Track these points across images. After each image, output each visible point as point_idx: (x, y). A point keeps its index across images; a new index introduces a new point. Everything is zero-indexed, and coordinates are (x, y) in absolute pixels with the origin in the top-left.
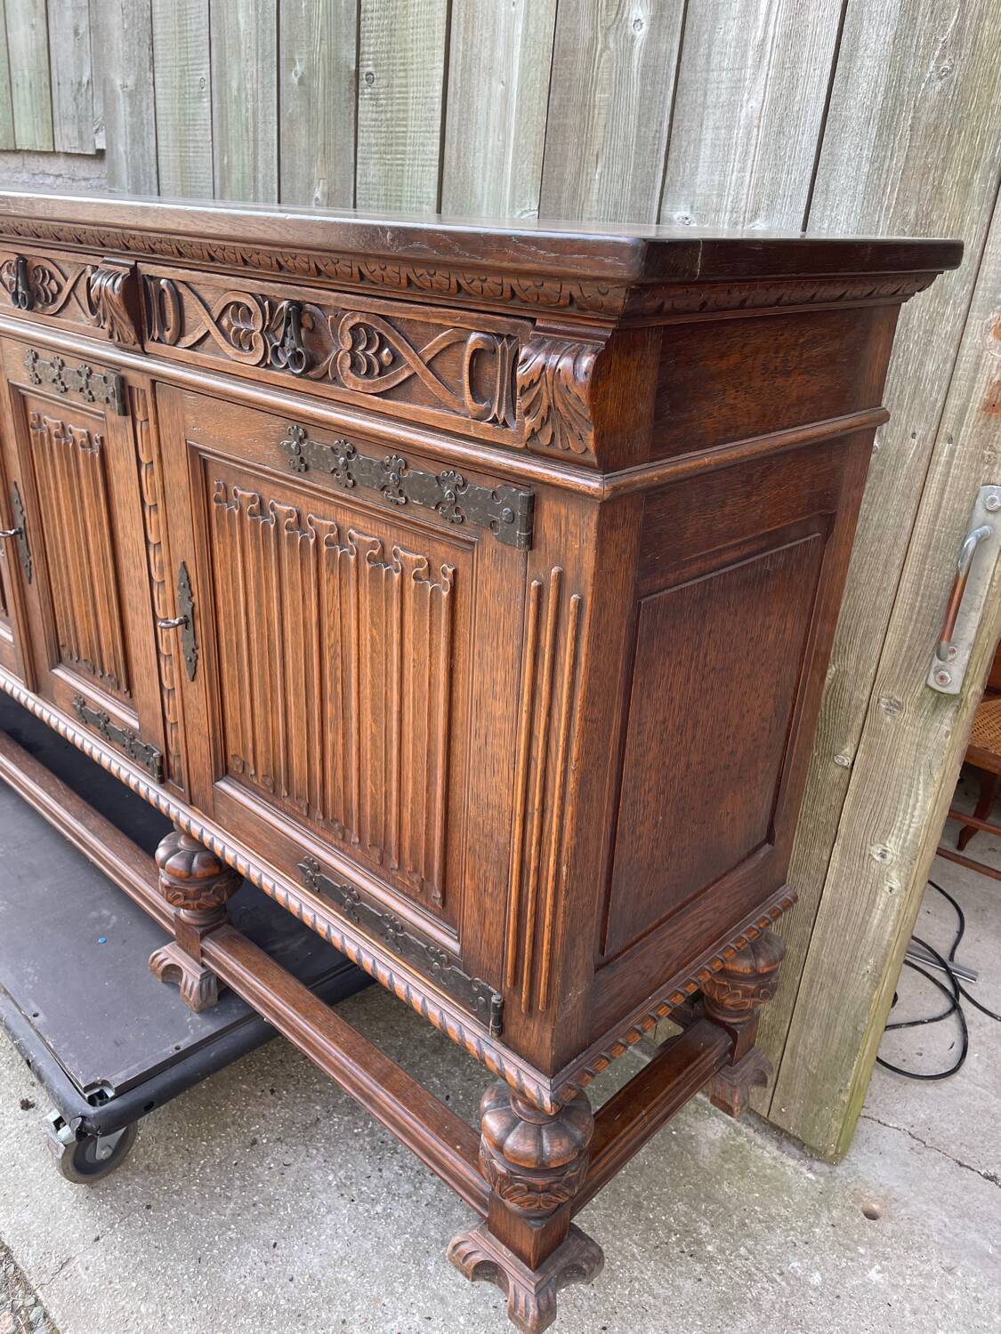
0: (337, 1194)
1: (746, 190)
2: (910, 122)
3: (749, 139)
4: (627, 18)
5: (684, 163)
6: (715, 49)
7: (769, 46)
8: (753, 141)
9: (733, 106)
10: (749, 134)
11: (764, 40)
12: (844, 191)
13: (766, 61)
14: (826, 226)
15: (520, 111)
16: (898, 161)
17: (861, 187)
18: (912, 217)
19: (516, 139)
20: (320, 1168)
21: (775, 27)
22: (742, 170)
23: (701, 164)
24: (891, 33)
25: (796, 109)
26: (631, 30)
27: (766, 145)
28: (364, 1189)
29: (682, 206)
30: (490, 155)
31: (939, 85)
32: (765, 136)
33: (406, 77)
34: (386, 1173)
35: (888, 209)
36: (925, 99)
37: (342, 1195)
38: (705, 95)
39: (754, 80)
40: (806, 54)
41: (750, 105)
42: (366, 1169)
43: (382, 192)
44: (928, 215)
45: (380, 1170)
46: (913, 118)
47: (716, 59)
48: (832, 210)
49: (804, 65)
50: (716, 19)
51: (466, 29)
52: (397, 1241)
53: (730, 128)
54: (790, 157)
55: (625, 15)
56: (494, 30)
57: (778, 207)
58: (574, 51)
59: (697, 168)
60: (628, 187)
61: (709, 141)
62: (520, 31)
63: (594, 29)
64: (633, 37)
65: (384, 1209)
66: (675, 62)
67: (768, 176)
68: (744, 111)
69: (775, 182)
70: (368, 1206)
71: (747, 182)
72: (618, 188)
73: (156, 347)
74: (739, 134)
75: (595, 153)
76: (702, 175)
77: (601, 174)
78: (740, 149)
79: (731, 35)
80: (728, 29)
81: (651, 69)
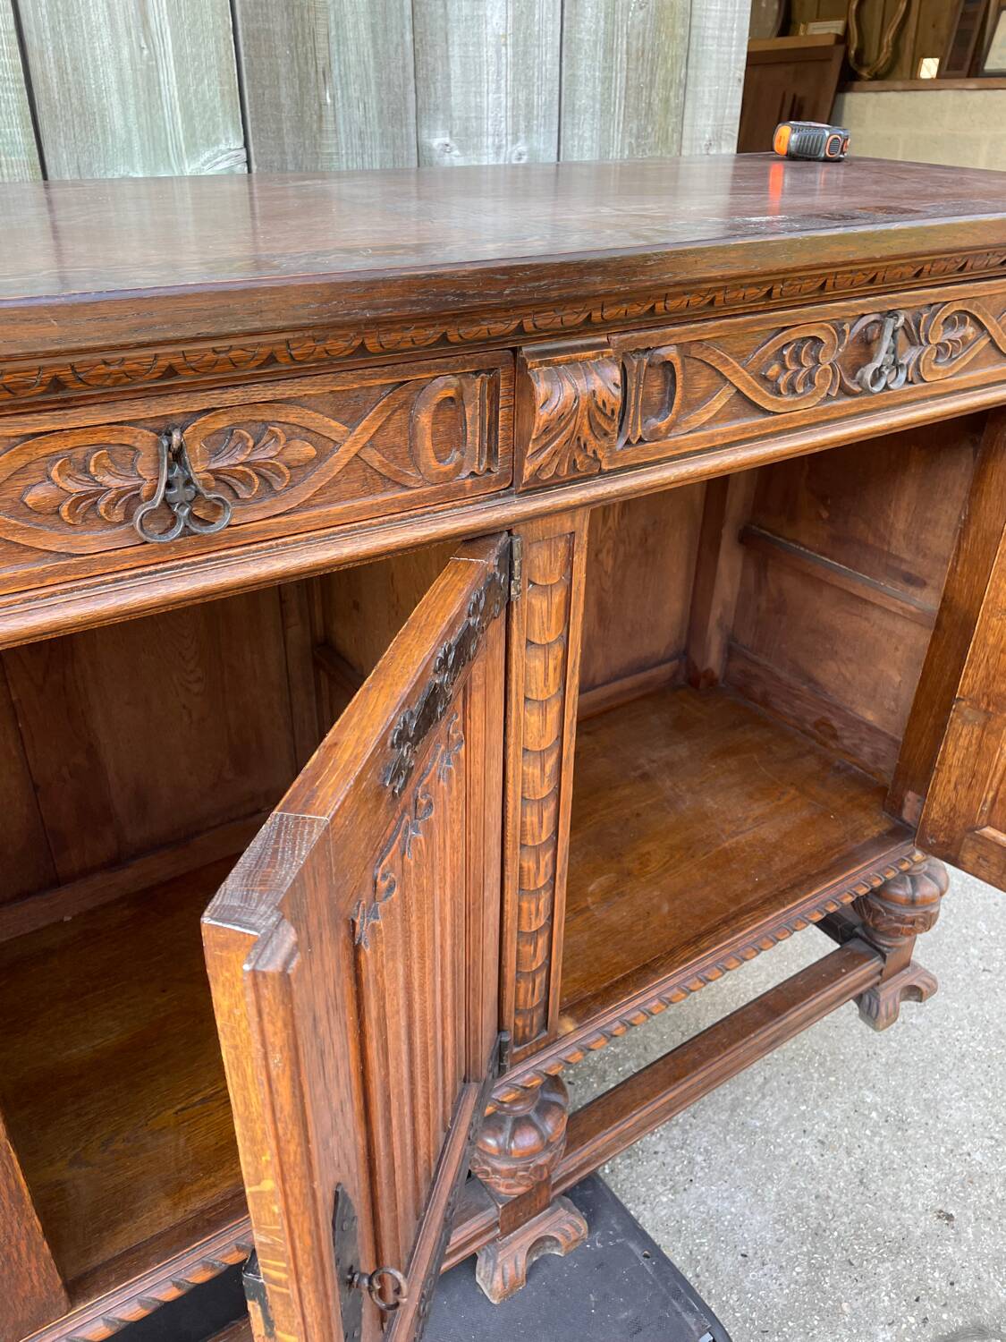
0: (684, 1195)
1: (503, 113)
2: (625, 46)
3: (499, 58)
5: (434, 83)
8: (504, 61)
10: (498, 52)
16: (620, 81)
17: (598, 106)
18: (634, 131)
20: (653, 1210)
22: (498, 89)
23: (453, 84)
27: (515, 64)
28: (677, 1169)
29: (440, 132)
31: (641, 14)
32: (514, 56)
34: (660, 1148)
36: (633, 26)
37: (685, 1190)
41: (494, 21)
42: (654, 1166)
44: (645, 129)
45: (656, 1153)
52: (733, 1146)
53: (478, 45)
54: (538, 77)
57: (535, 128)
59: (449, 87)
60: (373, 113)
61: (457, 59)
65: (701, 1154)
67: (522, 96)
68: (489, 26)
69: (529, 105)
70: (697, 1168)
71: (503, 103)
72: (358, 114)
73: (632, 455)
74: (489, 53)
75: (320, 70)
76: (456, 99)
77: (333, 97)
78: (492, 69)
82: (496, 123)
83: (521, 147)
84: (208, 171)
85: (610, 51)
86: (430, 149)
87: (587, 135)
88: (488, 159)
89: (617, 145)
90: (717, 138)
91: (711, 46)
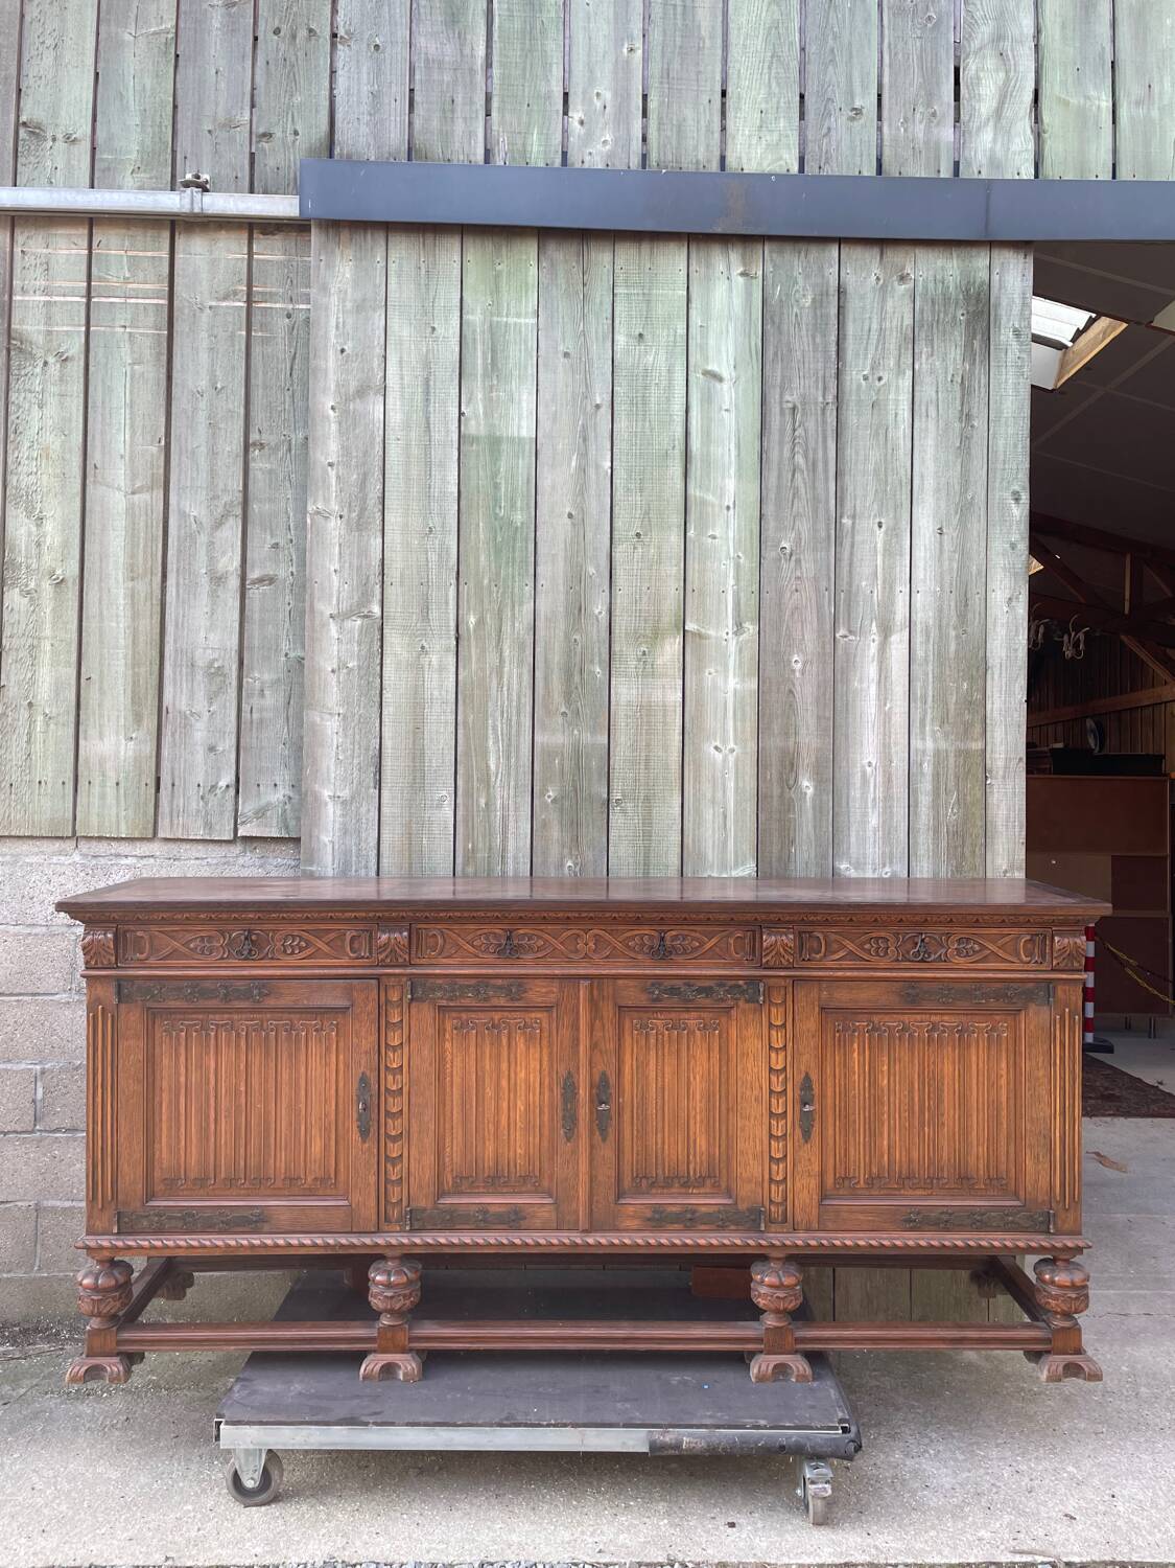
1: (877, 856)
3: (875, 835)
4: (801, 785)
5: (842, 845)
6: (851, 800)
7: (877, 800)
8: (878, 837)
9: (864, 822)
10: (874, 833)
11: (874, 798)
13: (877, 807)
15: (736, 822)
16: (944, 844)
18: (954, 865)
22: (874, 847)
26: (804, 790)
27: (884, 838)
29: (844, 863)
31: (954, 817)
32: (883, 835)
33: (649, 803)
36: (950, 822)
38: (849, 819)
39: (873, 812)
40: (895, 804)
41: (873, 822)
44: (961, 864)
46: (947, 829)
47: (852, 805)
49: (895, 808)
51: (695, 782)
53: (864, 831)
54: (895, 841)
55: (799, 784)
56: (714, 784)
57: (895, 863)
58: (772, 797)
60: (813, 855)
61: (854, 836)
62: (733, 786)
63: (782, 788)
64: (806, 793)
66: (831, 803)
67: (887, 850)
68: (870, 824)
69: (891, 853)
71: (877, 853)
72: (806, 856)
73: (805, 964)
74: (870, 834)
75: (791, 840)
76: (853, 850)
77: (795, 850)
78: (872, 839)
79: (858, 796)
80: (856, 793)
81: (818, 808)
82: (874, 860)
83: (887, 869)
84: (741, 874)
85: (936, 831)
86: (839, 870)
88: (869, 874)
89: (944, 869)
90: (1012, 867)
91: (1001, 828)
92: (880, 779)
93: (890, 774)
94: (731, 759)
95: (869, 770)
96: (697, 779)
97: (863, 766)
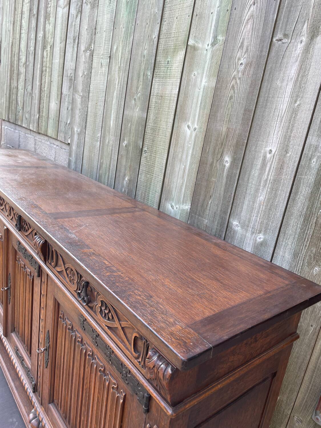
1: (257, 223)
2: (315, 221)
3: (260, 208)
4: (224, 159)
5: (238, 208)
6: (251, 177)
7: (268, 182)
8: (261, 209)
9: (255, 197)
10: (260, 206)
11: (267, 179)
12: (290, 235)
13: (267, 187)
14: (284, 244)
15: (188, 175)
16: (310, 232)
17: (297, 236)
18: (314, 251)
19: (186, 183)
21: (271, 176)
22: (257, 216)
23: (243, 210)
24: (310, 190)
25: (276, 204)
26: (224, 163)
27: (265, 212)
29: (236, 221)
30: (178, 185)
32: (265, 209)
33: (156, 155)
35: (306, 246)
38: (246, 190)
39: (263, 190)
40: (281, 188)
41: (261, 198)
43: (145, 185)
46: (316, 220)
47: (250, 181)
48: (286, 240)
49: (280, 191)
50: (252, 168)
51: (175, 147)
53: (254, 202)
54: (273, 218)
55: (223, 158)
56: (183, 150)
57: (268, 232)
58: (206, 164)
59: (242, 211)
60: (219, 209)
61: (246, 204)
62: (191, 152)
63: (213, 159)
64: (225, 166)
66: (237, 177)
67: (265, 221)
68: (258, 198)
69: (267, 224)
71: (258, 221)
74: (257, 205)
75: (210, 195)
76: (243, 214)
77: (211, 202)
78: (256, 210)
79: (256, 175)
80: (255, 172)
81: (230, 177)
82: (254, 225)
84: (183, 208)
86: (232, 224)
87: (290, 243)
92: (274, 165)
93: (283, 162)
94: (194, 134)
95: (268, 156)
96: (176, 145)
97: (265, 153)
